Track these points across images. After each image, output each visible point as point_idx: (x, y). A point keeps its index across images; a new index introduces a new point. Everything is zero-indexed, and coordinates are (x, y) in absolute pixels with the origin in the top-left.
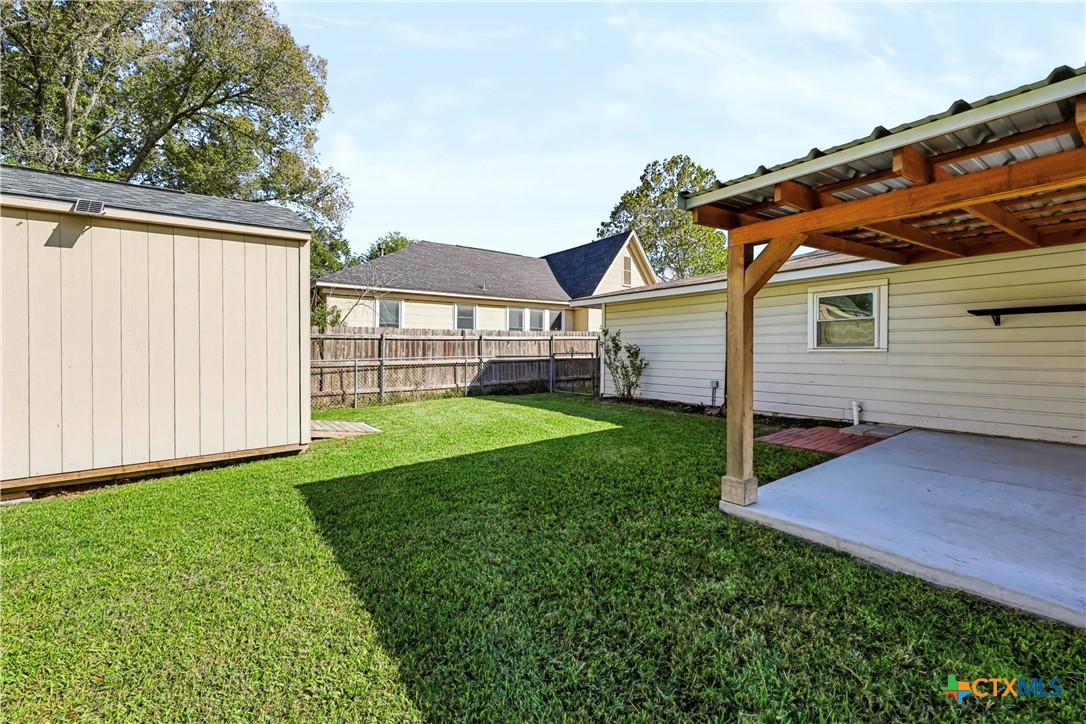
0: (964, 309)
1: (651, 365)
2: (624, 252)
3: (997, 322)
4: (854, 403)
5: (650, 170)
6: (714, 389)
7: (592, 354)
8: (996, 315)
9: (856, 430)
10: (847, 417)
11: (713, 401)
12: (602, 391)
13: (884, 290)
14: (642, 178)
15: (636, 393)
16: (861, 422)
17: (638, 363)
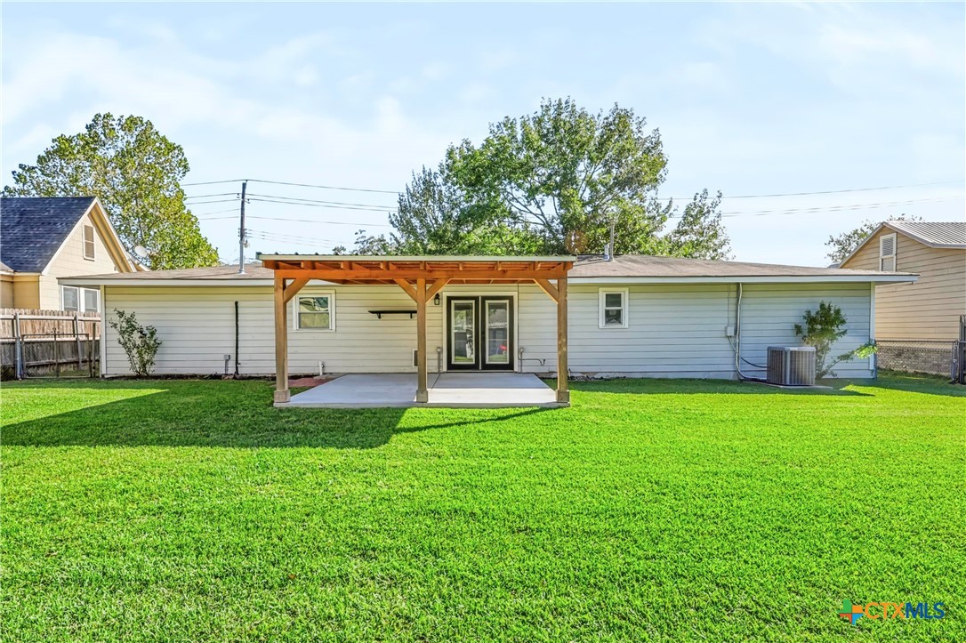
0: (366, 310)
1: (164, 344)
2: (85, 220)
3: (380, 317)
4: (320, 363)
5: (100, 122)
6: (227, 361)
7: (87, 335)
8: (379, 313)
9: (322, 376)
10: (316, 372)
11: (226, 370)
12: (104, 372)
13: (333, 295)
14: (89, 128)
15: (151, 370)
16: (324, 374)
17: (150, 344)
